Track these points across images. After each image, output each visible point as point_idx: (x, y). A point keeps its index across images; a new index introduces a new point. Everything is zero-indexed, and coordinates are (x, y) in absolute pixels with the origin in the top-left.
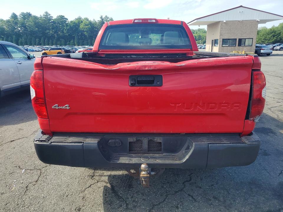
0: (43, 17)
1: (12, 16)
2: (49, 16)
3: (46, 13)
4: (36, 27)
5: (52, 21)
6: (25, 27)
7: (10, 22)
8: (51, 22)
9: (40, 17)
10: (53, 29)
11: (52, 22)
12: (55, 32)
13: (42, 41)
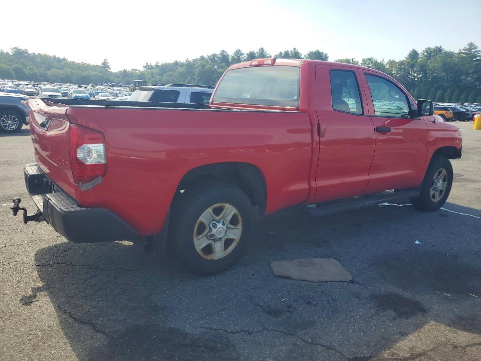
0: (463, 53)
1: (410, 55)
2: (474, 51)
3: (471, 45)
4: (444, 71)
5: (478, 58)
6: (425, 72)
7: (404, 65)
8: (474, 61)
9: (457, 52)
10: (474, 73)
11: (477, 60)
12: (478, 78)
13: (447, 95)
